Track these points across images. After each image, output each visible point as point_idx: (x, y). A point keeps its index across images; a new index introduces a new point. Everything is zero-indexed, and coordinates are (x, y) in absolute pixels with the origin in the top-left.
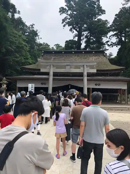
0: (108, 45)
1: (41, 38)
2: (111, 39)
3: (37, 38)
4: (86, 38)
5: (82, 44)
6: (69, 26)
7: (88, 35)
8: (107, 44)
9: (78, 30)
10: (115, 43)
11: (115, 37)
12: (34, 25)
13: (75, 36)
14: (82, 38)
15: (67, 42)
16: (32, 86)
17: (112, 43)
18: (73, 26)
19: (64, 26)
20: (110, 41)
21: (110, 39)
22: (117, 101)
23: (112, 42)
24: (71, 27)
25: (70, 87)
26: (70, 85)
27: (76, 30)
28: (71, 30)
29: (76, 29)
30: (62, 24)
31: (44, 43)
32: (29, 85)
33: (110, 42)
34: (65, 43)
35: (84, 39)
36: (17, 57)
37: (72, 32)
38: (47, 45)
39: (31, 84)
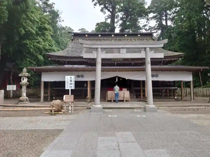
0: (146, 30)
1: (63, 21)
2: (149, 23)
3: (58, 19)
4: (121, 20)
5: (116, 27)
6: (100, 5)
7: (124, 16)
8: (144, 28)
9: (111, 10)
10: (154, 27)
11: (154, 20)
12: (55, 4)
13: (107, 17)
14: (116, 20)
15: (98, 24)
16: (71, 79)
17: (150, 28)
18: (105, 5)
19: (95, 5)
20: (148, 25)
21: (148, 22)
23: (150, 26)
24: (102, 6)
25: (117, 79)
27: (109, 10)
28: (102, 10)
29: (109, 8)
30: (92, 2)
31: (66, 27)
32: (66, 77)
33: (148, 26)
34: (96, 26)
35: (118, 21)
36: (38, 43)
37: (104, 12)
38: (70, 29)
39: (70, 76)
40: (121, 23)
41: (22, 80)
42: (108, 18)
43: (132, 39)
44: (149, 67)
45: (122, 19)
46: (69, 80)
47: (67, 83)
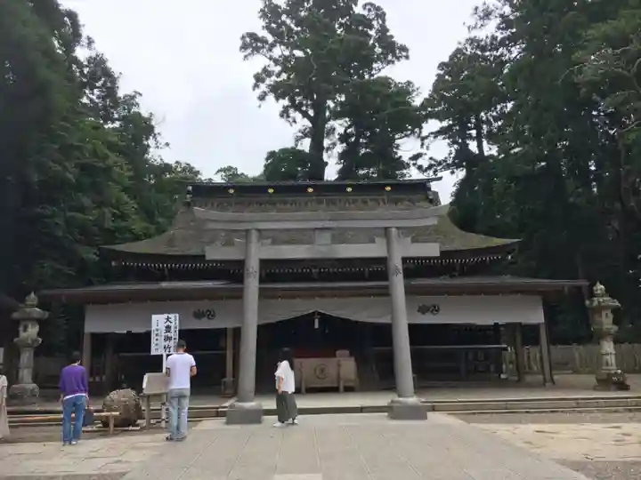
0: (420, 168)
1: (167, 144)
2: (428, 148)
3: (151, 142)
4: (342, 143)
5: (326, 164)
6: (277, 98)
7: (349, 131)
8: (414, 164)
9: (311, 113)
10: (445, 161)
11: (444, 138)
12: (141, 95)
13: (301, 134)
14: (326, 143)
15: (272, 155)
16: (168, 323)
17: (433, 162)
18: (292, 100)
19: (262, 98)
20: (426, 154)
21: (425, 147)
22: (503, 376)
23: (431, 158)
24: (286, 102)
25: (317, 321)
26: (319, 314)
27: (305, 114)
28: (285, 113)
29: (304, 108)
30: (254, 90)
31: (177, 162)
32: (155, 317)
33: (427, 157)
34: (267, 159)
35: (334, 144)
36: (82, 209)
37: (291, 120)
38: (189, 169)
39: (166, 316)
40: (340, 151)
41: (21, 329)
42: (302, 138)
43: (367, 198)
44: (398, 283)
45: (344, 138)
46: (162, 327)
47: (157, 335)
